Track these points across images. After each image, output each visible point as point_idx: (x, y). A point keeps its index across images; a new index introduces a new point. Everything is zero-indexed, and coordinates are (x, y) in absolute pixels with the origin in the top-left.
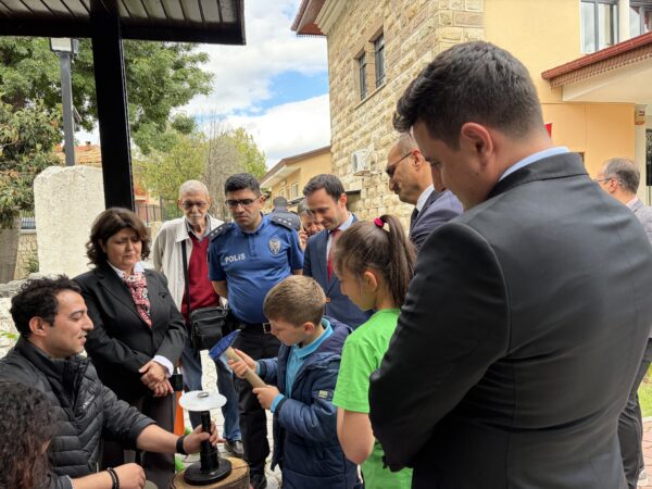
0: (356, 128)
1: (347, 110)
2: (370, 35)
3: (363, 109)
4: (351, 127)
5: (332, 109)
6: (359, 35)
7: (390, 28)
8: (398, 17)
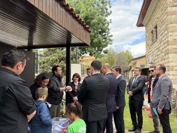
0: (151, 51)
1: (149, 46)
2: (154, 26)
3: (152, 45)
4: (150, 50)
5: (146, 45)
6: (152, 26)
7: (158, 24)
8: (160, 22)
